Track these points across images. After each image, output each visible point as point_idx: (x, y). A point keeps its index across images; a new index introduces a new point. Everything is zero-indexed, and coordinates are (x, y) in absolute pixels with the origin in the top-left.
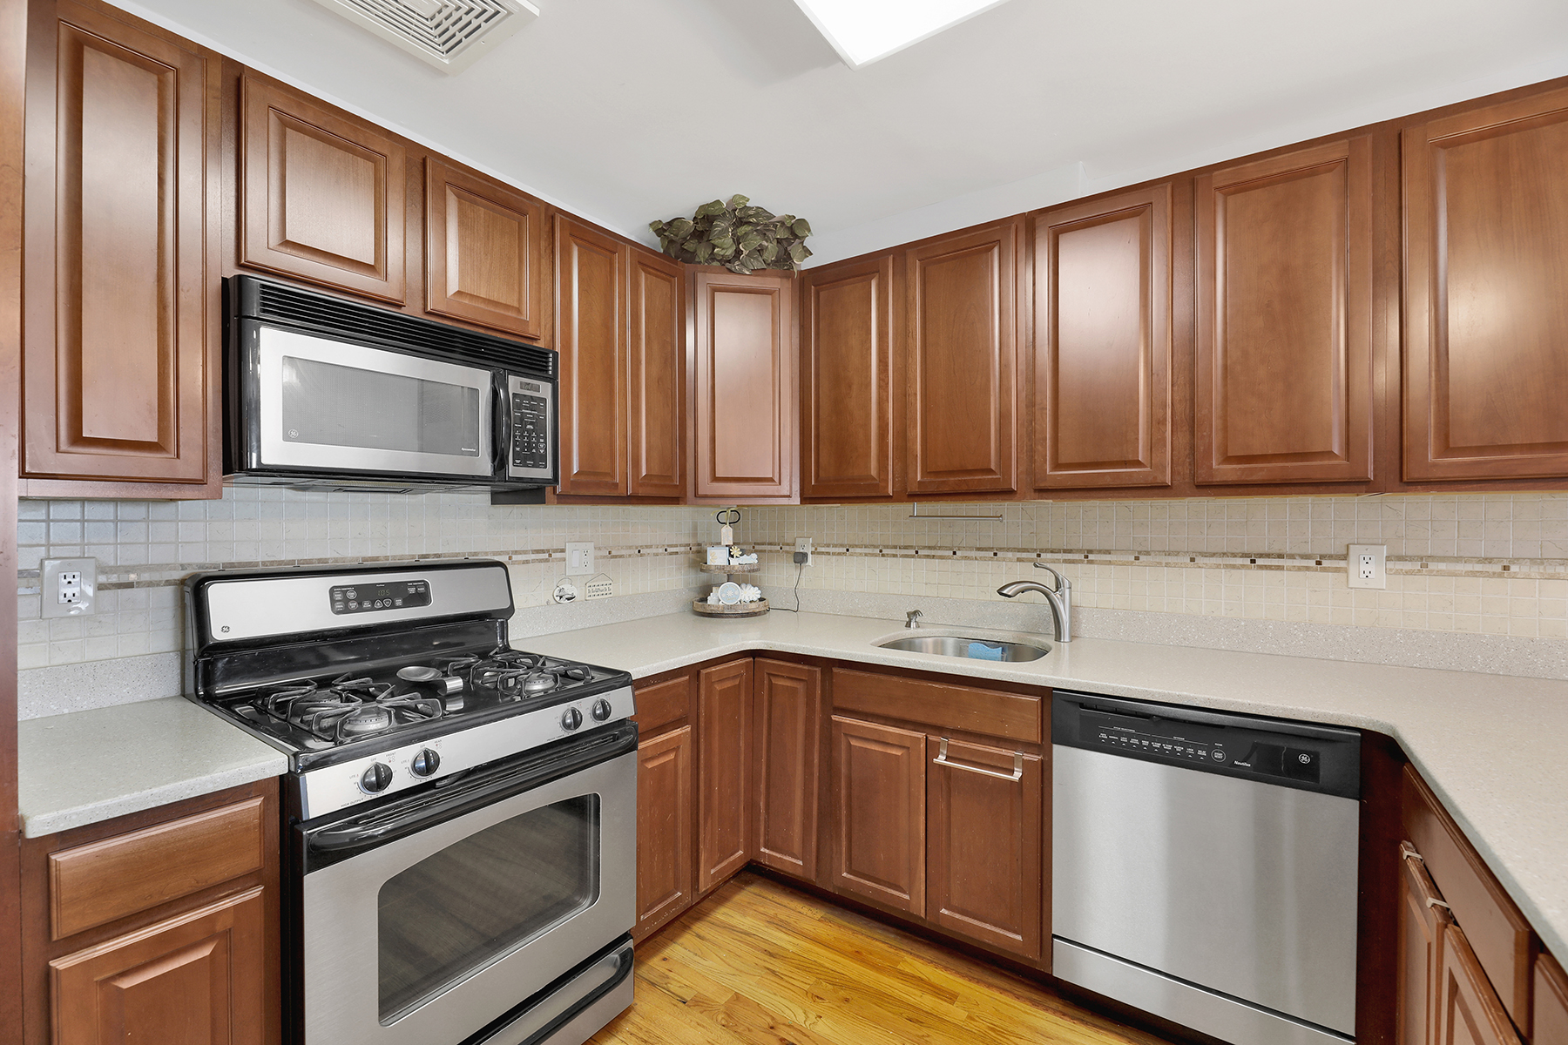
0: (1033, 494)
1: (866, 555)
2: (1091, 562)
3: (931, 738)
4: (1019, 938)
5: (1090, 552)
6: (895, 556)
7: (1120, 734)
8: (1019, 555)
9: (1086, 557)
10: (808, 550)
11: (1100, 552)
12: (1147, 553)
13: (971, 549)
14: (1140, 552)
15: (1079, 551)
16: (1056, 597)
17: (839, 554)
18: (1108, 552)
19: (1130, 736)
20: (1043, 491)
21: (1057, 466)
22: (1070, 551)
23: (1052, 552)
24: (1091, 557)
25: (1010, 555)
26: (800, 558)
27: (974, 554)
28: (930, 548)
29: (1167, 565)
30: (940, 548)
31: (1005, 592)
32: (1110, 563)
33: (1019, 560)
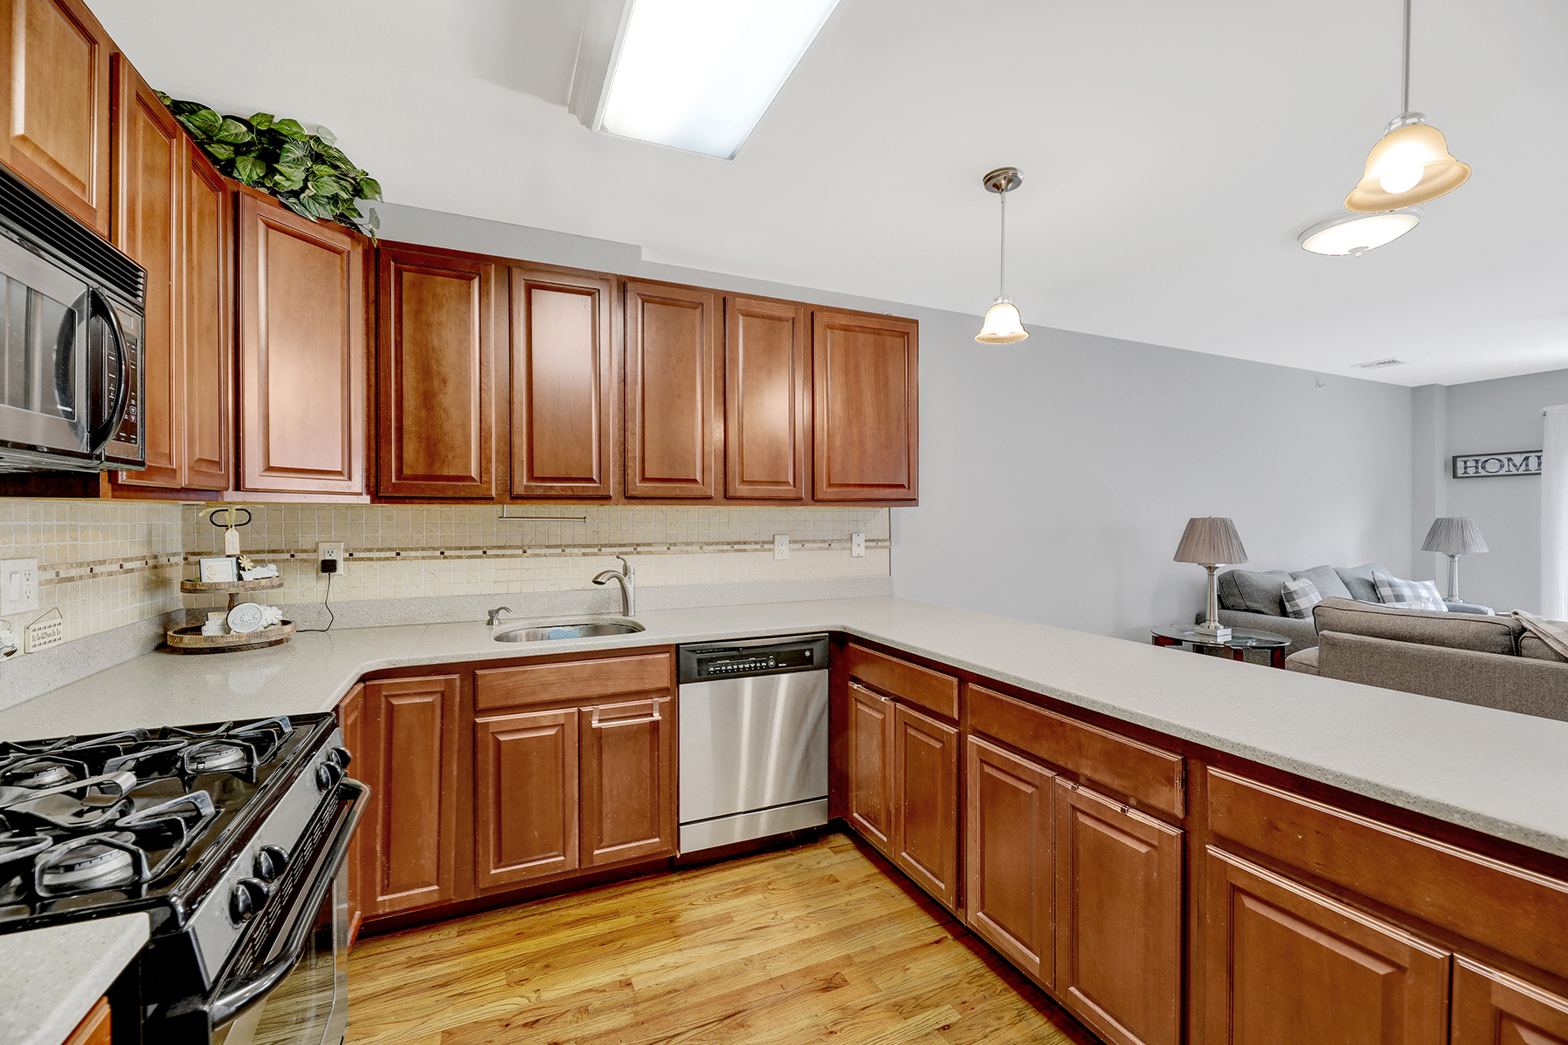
0: (623, 499)
1: (423, 558)
2: (639, 553)
3: (583, 709)
4: (657, 840)
5: (638, 545)
6: (459, 557)
7: (721, 665)
8: (584, 550)
9: (635, 549)
10: (339, 556)
11: (644, 545)
12: (675, 544)
13: (540, 546)
14: (670, 544)
15: (630, 545)
16: (626, 580)
17: (387, 559)
18: (650, 545)
19: (726, 665)
20: (631, 498)
21: (644, 479)
22: (624, 545)
23: (610, 546)
24: (639, 549)
25: (576, 550)
26: (329, 566)
27: (543, 551)
28: (499, 548)
29: (687, 552)
30: (510, 547)
31: (599, 580)
32: (651, 553)
33: (584, 554)
